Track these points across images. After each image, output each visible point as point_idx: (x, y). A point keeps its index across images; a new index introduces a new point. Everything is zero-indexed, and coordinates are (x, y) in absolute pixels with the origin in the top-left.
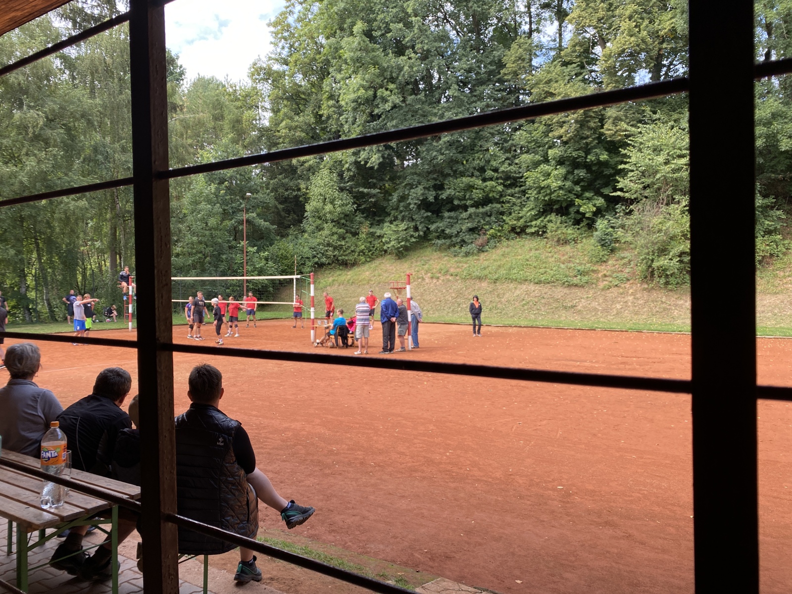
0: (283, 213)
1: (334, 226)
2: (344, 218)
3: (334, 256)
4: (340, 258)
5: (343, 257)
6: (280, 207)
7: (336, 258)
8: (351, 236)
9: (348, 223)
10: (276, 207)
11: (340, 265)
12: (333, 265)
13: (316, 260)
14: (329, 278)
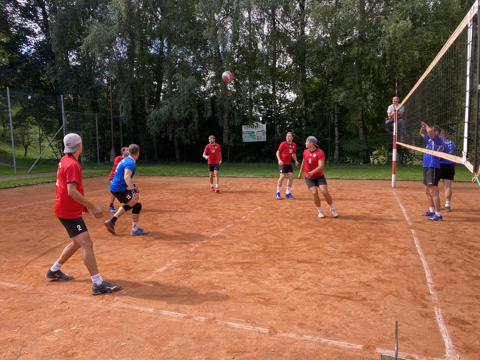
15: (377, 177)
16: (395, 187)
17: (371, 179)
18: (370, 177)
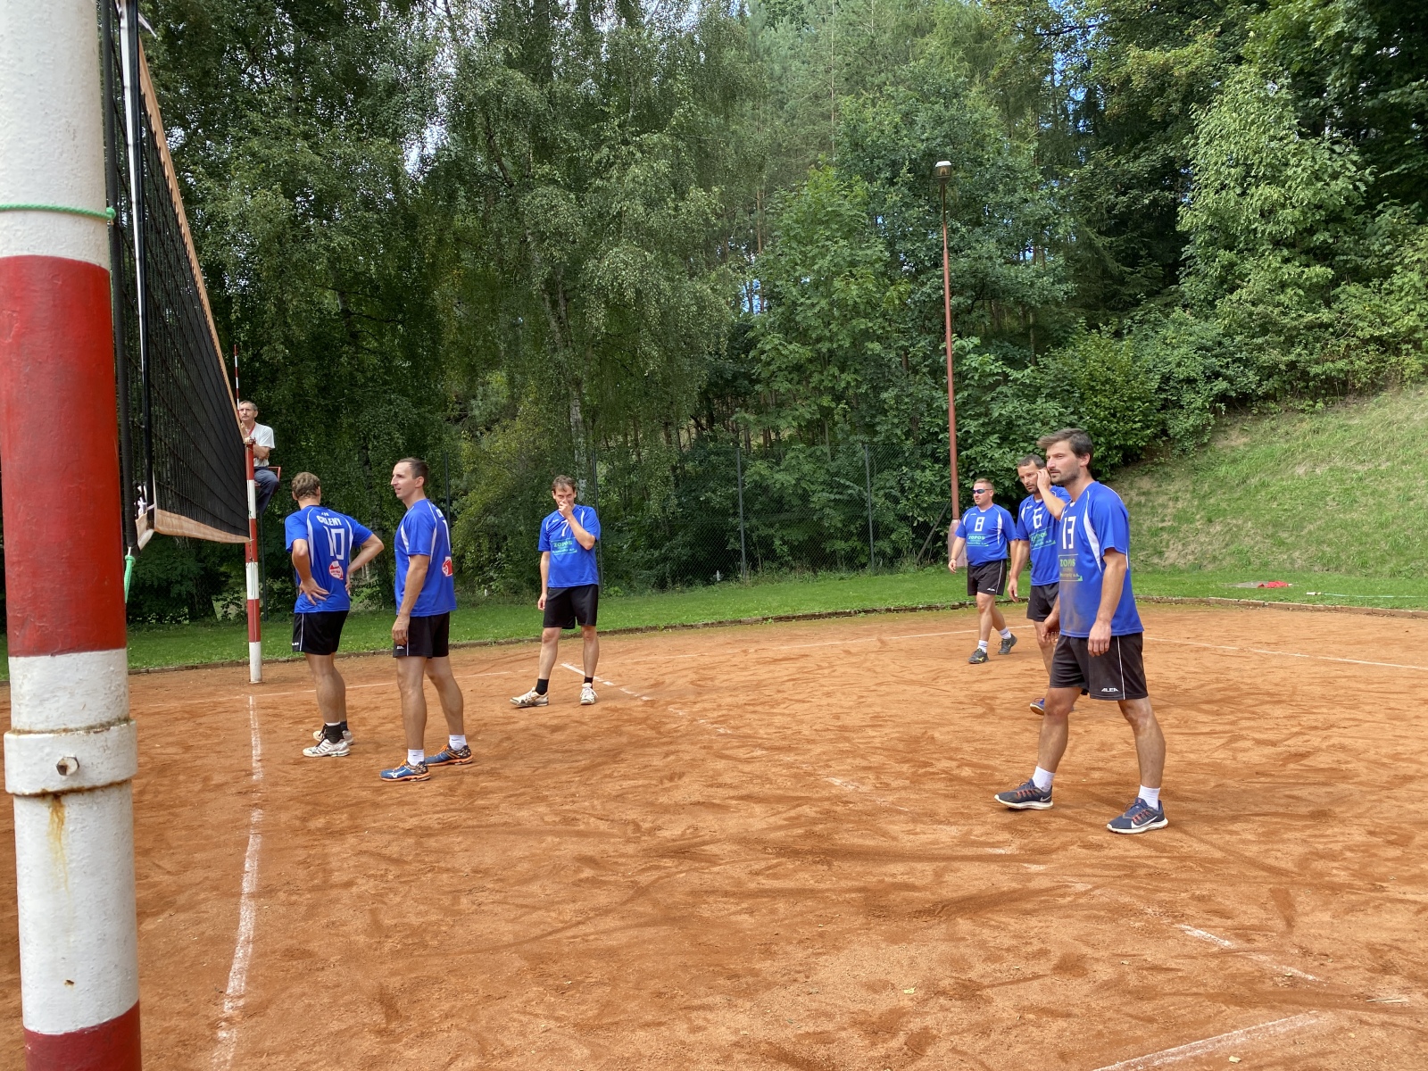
0: (1115, 267)
1: (1286, 261)
2: (1326, 228)
3: (1292, 365)
4: (1313, 370)
5: (1328, 365)
6: (1101, 242)
7: (1297, 372)
9: (1343, 244)
10: (1089, 245)
11: (1316, 394)
12: (1288, 397)
13: (1221, 385)
14: (1270, 444)
15: (216, 659)
16: (262, 682)
17: (192, 668)
18: (190, 662)
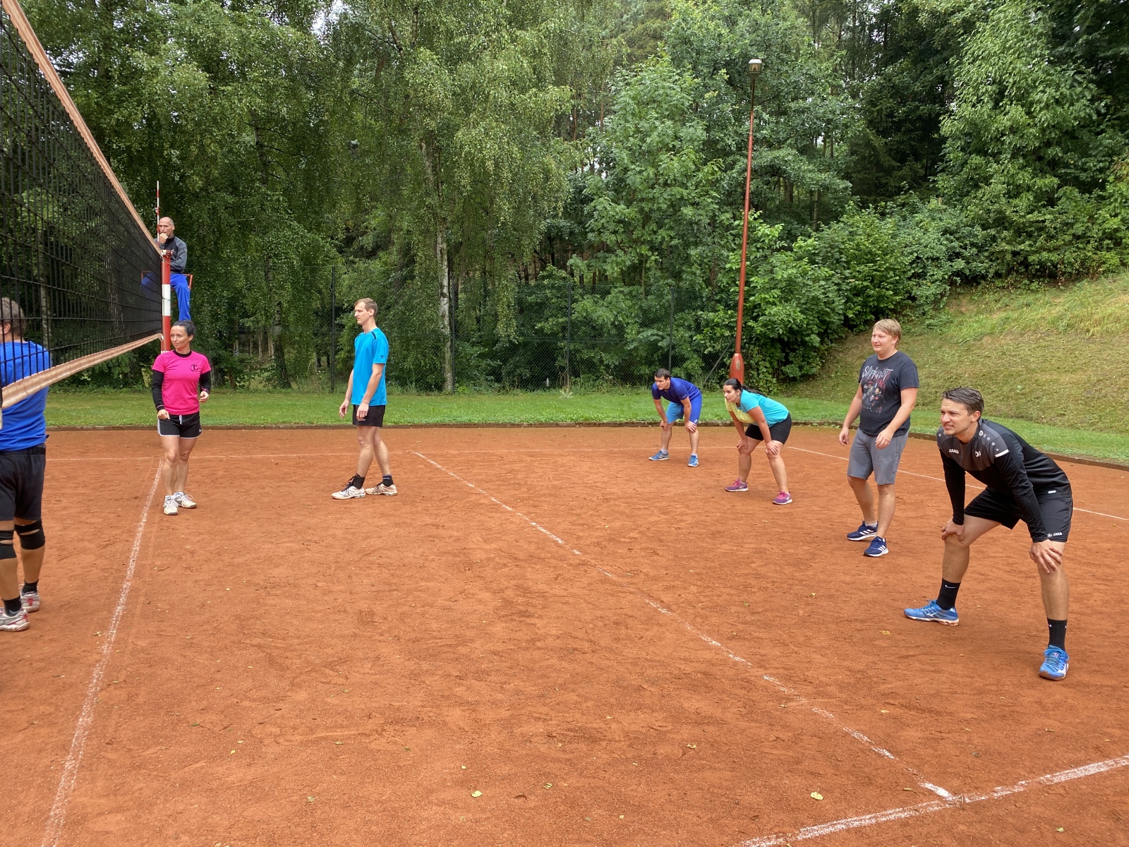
2: (1058, 144)
4: (1031, 258)
5: (1045, 254)
7: (1021, 259)
8: (1076, 192)
9: (1071, 158)
11: (1033, 277)
12: (1010, 279)
14: (991, 312)
